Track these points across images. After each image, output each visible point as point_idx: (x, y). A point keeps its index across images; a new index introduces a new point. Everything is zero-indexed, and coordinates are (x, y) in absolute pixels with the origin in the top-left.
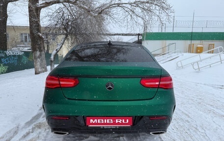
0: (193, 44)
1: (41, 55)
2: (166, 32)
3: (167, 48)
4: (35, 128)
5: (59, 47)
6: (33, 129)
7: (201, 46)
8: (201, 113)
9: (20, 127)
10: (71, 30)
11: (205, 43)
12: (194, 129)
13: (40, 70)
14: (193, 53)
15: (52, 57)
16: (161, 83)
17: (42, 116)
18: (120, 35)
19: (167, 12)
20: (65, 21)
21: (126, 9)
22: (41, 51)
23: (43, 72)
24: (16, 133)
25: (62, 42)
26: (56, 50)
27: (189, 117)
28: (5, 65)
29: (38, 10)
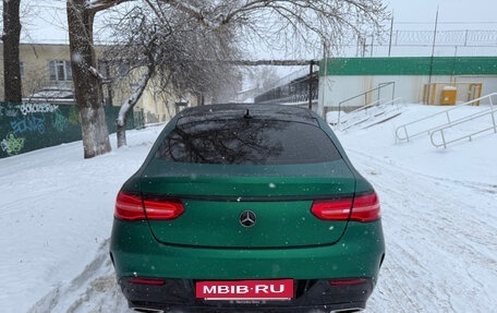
0: (435, 85)
1: (96, 115)
2: (374, 56)
3: (375, 93)
4: (92, 290)
5: (135, 95)
6: (89, 292)
7: (452, 88)
8: (444, 253)
9: (62, 290)
10: (160, 56)
11: (462, 83)
12: (426, 292)
13: (95, 149)
14: (432, 104)
15: (121, 118)
16: (354, 210)
17: (105, 262)
18: (269, 63)
19: (375, 18)
20: (147, 38)
21: (283, 12)
22: (96, 106)
23: (103, 152)
24: (54, 302)
25: (141, 83)
26: (130, 102)
27: (416, 262)
28: (18, 135)
29: (88, 16)
